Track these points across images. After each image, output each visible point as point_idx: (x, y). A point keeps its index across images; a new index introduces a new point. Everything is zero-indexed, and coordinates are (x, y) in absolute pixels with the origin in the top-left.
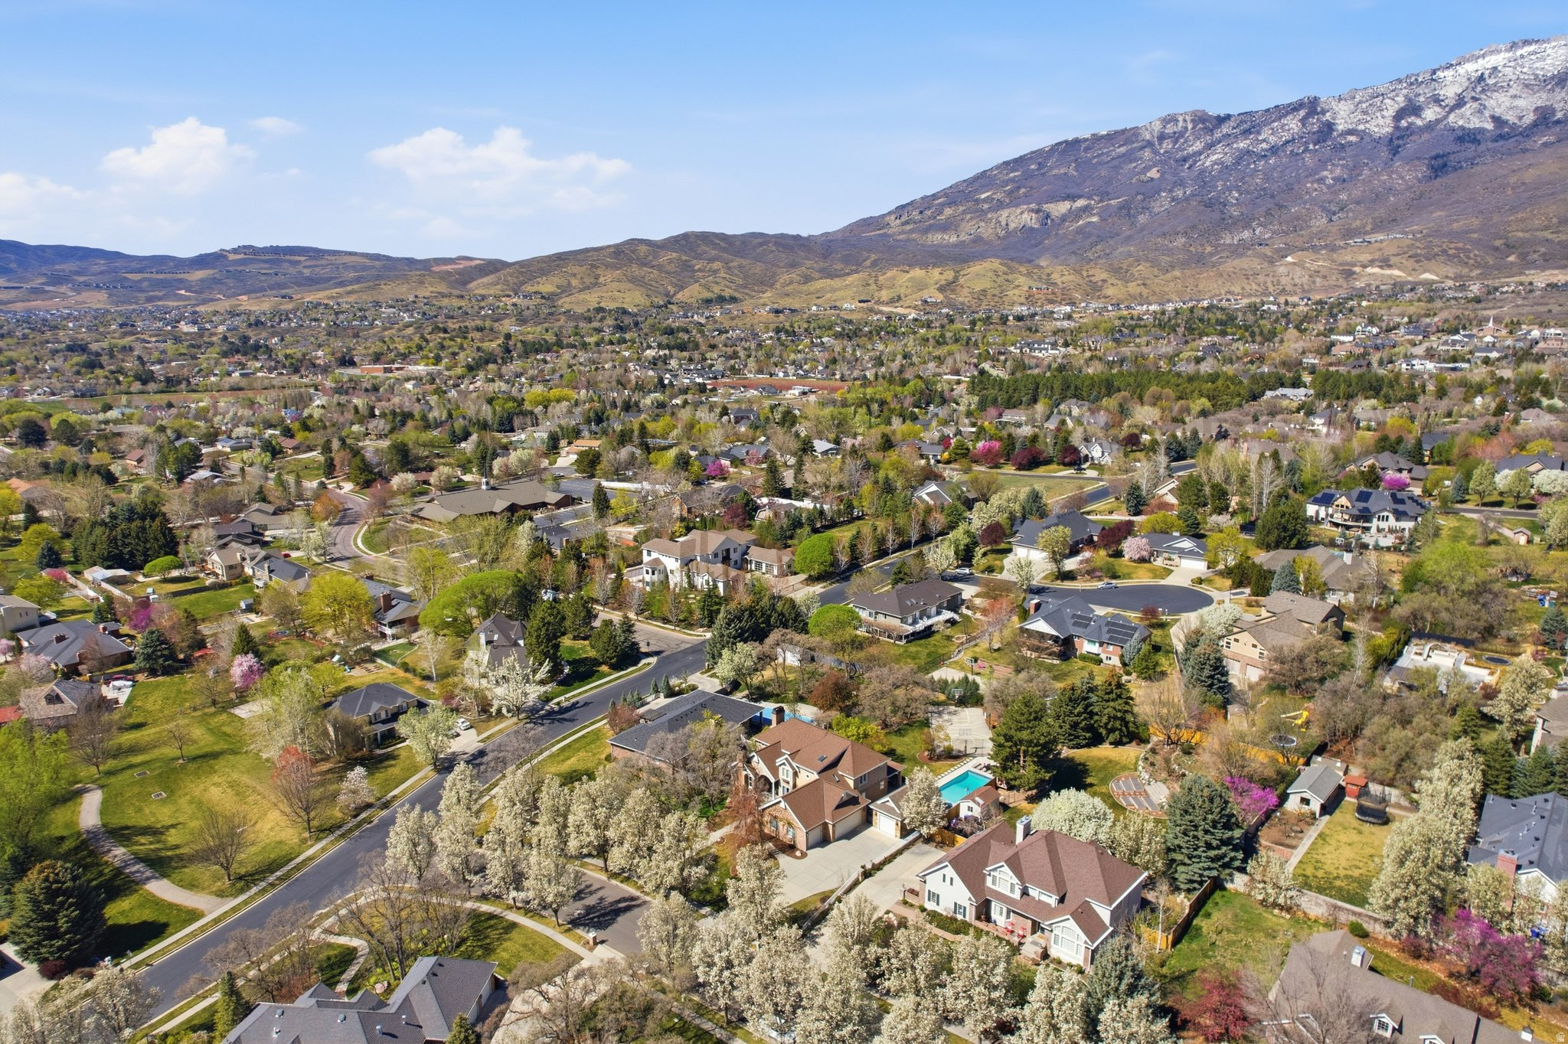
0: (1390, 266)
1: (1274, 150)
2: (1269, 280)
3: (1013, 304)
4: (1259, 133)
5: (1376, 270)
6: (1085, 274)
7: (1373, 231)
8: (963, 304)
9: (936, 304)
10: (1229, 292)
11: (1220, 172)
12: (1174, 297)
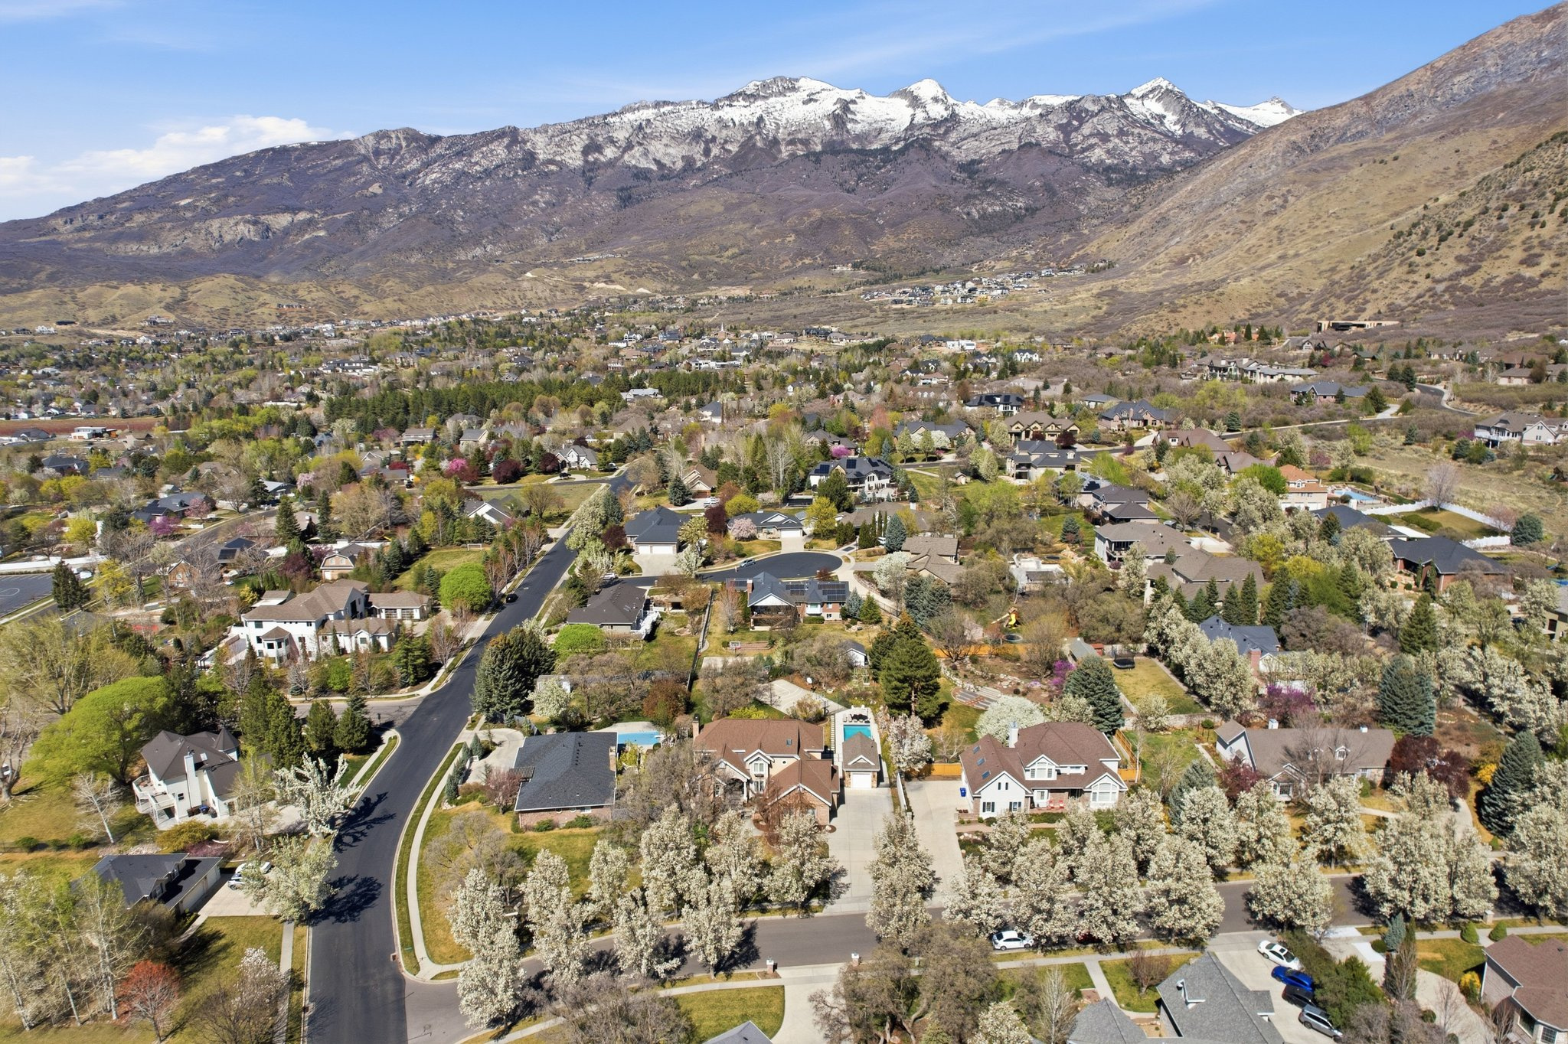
0: (613, 282)
1: (488, 173)
2: (516, 294)
3: (264, 323)
4: (471, 156)
5: (603, 285)
6: (333, 290)
7: (588, 250)
8: (202, 324)
9: (169, 325)
10: (482, 306)
11: (442, 190)
12: (431, 312)
